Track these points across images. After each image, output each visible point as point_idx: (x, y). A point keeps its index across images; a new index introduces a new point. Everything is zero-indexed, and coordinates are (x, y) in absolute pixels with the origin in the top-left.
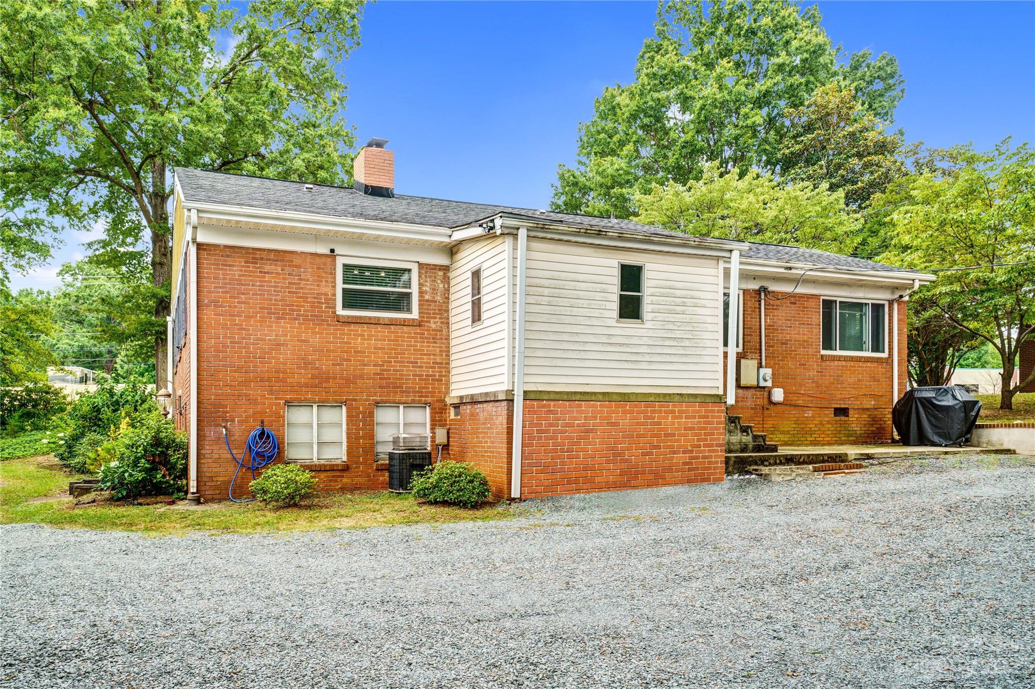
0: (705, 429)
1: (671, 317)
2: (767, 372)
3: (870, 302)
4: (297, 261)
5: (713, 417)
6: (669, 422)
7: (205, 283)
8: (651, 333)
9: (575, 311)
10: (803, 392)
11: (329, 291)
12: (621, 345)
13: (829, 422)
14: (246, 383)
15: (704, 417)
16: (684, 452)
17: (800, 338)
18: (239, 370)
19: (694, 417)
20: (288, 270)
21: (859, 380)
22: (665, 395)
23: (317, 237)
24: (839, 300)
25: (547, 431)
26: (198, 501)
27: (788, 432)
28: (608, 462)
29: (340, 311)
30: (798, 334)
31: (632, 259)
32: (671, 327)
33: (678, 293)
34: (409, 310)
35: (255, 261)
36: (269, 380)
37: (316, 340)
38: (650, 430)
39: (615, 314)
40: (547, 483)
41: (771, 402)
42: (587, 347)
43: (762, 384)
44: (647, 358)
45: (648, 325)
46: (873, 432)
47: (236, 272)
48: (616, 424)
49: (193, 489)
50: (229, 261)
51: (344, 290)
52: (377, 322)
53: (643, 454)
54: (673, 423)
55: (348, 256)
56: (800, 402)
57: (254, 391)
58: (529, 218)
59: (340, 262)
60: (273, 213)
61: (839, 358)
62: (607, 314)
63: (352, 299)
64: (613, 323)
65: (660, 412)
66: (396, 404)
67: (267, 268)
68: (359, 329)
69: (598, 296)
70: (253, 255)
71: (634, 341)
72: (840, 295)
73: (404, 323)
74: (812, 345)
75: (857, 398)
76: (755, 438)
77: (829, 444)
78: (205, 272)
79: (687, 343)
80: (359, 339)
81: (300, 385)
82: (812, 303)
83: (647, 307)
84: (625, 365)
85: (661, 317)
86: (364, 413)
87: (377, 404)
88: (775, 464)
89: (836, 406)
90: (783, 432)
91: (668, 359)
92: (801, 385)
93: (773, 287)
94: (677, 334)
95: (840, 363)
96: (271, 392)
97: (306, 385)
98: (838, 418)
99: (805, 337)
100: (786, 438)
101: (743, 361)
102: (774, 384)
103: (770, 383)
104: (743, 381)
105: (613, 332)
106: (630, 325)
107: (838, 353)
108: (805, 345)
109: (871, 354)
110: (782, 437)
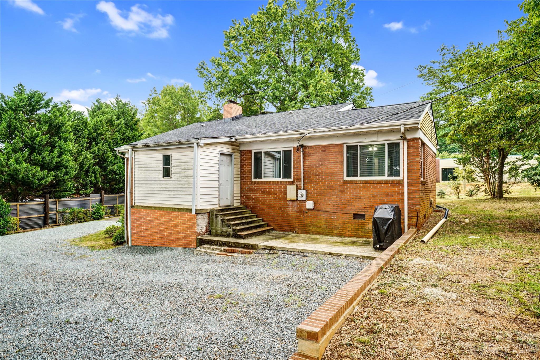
0: (189, 225)
2: (302, 192)
3: (386, 143)
5: (192, 220)
6: (178, 221)
8: (174, 182)
9: (151, 175)
10: (330, 203)
12: (165, 188)
13: (349, 223)
15: (189, 220)
16: (182, 233)
17: (329, 171)
19: (185, 220)
21: (374, 196)
24: (359, 144)
25: (139, 221)
27: (320, 227)
28: (157, 234)
30: (327, 168)
31: (167, 153)
32: (181, 179)
33: (183, 164)
38: (171, 224)
39: (162, 175)
40: (139, 240)
41: (306, 209)
42: (155, 189)
43: (299, 199)
44: (173, 193)
45: (173, 179)
48: (159, 220)
53: (169, 233)
54: (178, 222)
56: (328, 209)
61: (356, 182)
62: (160, 176)
64: (162, 179)
65: (174, 217)
69: (157, 169)
71: (169, 186)
72: (359, 142)
74: (337, 175)
75: (370, 208)
77: (350, 236)
79: (186, 186)
82: (336, 149)
83: (172, 172)
84: (166, 196)
85: (177, 175)
89: (355, 213)
90: (317, 226)
91: (181, 193)
92: (328, 200)
93: (306, 143)
94: (183, 182)
95: (358, 185)
98: (356, 220)
99: (332, 170)
100: (319, 230)
101: (288, 186)
102: (308, 199)
103: (304, 198)
104: (288, 197)
105: (162, 182)
106: (167, 179)
107: (359, 178)
108: (332, 174)
109: (386, 178)
110: (316, 229)
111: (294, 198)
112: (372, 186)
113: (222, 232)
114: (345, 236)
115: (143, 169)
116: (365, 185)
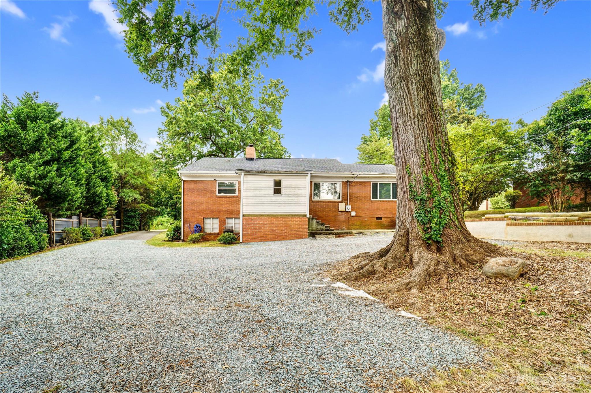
1: (291, 193)
2: (349, 207)
3: (392, 183)
4: (207, 183)
6: (290, 223)
7: (185, 189)
8: (284, 198)
9: (261, 193)
10: (364, 212)
11: (214, 189)
12: (275, 201)
13: (374, 222)
14: (194, 213)
15: (301, 222)
16: (295, 230)
17: (363, 195)
18: (193, 210)
19: (298, 222)
20: (204, 185)
21: (386, 208)
22: (287, 215)
23: (211, 176)
24: (379, 183)
25: (251, 225)
26: (183, 241)
27: (358, 225)
28: (271, 233)
29: (217, 194)
31: (278, 178)
32: (291, 196)
33: (293, 186)
34: (235, 193)
35: (197, 183)
36: (200, 212)
37: (211, 202)
38: (284, 224)
39: (273, 193)
40: (251, 238)
41: (351, 216)
42: (265, 202)
43: (347, 210)
44: (283, 205)
45: (283, 196)
46: (392, 225)
47: (192, 186)
48: (273, 223)
49: (182, 238)
50: (191, 184)
51: (219, 189)
52: (226, 197)
53: (282, 231)
55: (220, 180)
56: (363, 216)
57: (196, 215)
58: (244, 170)
59: (217, 182)
60: (197, 172)
61: (378, 201)
62: (270, 193)
63: (220, 191)
64: (273, 196)
65: (287, 220)
66: (232, 218)
67: (200, 185)
68: (222, 199)
69: (268, 189)
70: (196, 182)
71: (279, 200)
72: (379, 181)
73: (233, 197)
74: (368, 197)
75: (385, 214)
76: (326, 227)
77: (374, 229)
78: (185, 187)
79: (296, 200)
80: (222, 201)
81: (207, 213)
82: (367, 184)
83: (283, 191)
84: (276, 207)
85: (287, 193)
86: (223, 220)
87: (227, 218)
88: (325, 234)
89: (377, 216)
90: (356, 225)
91: (291, 205)
92: (363, 210)
93: (351, 180)
94: (293, 198)
95: (379, 203)
96: (200, 215)
97: (209, 213)
98: (378, 220)
99: (365, 195)
100: (357, 227)
101: (340, 203)
102: (352, 210)
103: (350, 210)
104: (340, 210)
105: (272, 198)
106: (278, 196)
107: (379, 199)
108: (365, 197)
109: (391, 199)
110: (356, 227)
111: (344, 210)
112: (385, 203)
113: (317, 229)
114: (372, 229)
115: (252, 188)
116: (382, 203)
